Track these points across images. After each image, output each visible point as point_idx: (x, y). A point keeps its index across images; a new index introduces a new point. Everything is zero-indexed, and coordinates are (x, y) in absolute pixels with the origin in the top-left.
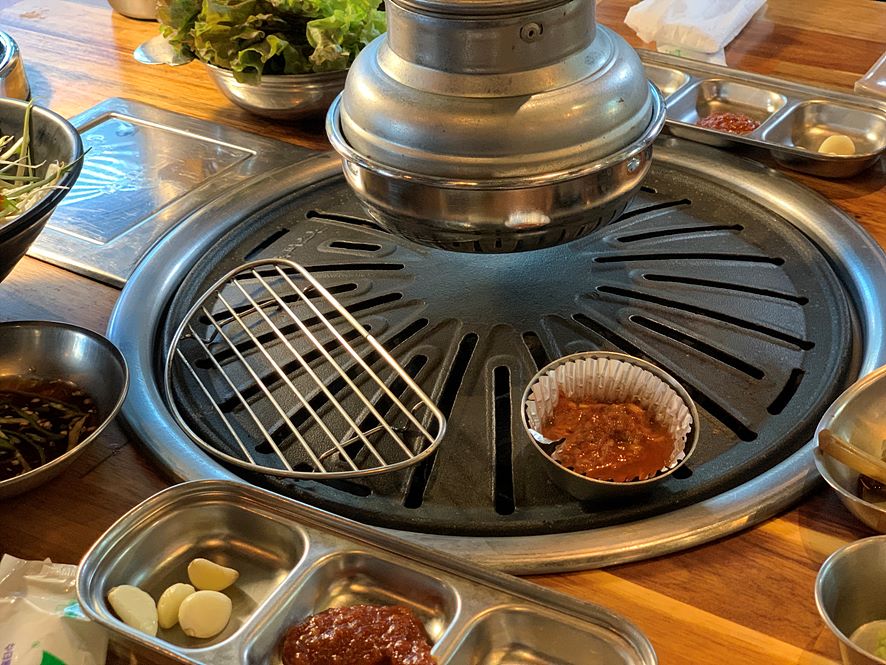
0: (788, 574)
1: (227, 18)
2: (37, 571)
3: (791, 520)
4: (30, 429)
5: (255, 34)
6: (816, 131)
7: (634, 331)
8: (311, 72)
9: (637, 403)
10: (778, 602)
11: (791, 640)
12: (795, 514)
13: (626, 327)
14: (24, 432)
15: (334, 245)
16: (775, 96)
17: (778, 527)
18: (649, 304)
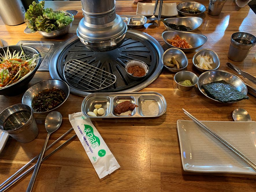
0: (166, 81)
1: (42, 23)
2: (74, 115)
3: (162, 74)
4: (53, 96)
5: (48, 24)
6: (134, 22)
7: (130, 56)
8: (59, 29)
9: (137, 66)
10: (167, 84)
11: (171, 88)
12: (162, 73)
13: (128, 56)
14: (53, 97)
15: (78, 55)
16: (127, 18)
17: (161, 76)
18: (129, 52)
